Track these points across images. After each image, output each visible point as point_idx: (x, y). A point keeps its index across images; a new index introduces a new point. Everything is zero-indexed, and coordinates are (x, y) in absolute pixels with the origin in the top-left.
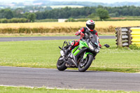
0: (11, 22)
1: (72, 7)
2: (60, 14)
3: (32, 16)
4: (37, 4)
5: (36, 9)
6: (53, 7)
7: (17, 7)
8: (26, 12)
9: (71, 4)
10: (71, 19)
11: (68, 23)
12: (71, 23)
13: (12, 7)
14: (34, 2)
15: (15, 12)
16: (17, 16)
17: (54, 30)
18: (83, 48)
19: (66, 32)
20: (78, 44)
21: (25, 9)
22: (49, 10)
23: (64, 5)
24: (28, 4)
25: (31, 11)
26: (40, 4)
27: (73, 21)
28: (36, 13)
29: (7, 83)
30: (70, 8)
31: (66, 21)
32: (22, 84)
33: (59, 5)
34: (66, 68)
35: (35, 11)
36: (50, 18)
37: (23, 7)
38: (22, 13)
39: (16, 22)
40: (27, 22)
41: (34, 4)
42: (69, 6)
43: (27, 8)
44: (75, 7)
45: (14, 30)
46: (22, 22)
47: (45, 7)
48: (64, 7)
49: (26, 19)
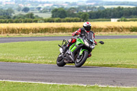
0: (64, 22)
1: (124, 7)
2: (112, 14)
3: (85, 15)
4: (90, 4)
5: (89, 8)
6: (106, 7)
7: (71, 7)
8: (79, 12)
9: (124, 4)
10: (123, 18)
11: (121, 22)
12: (123, 22)
13: (65, 7)
14: (87, 2)
15: (69, 11)
16: (70, 16)
17: (106, 30)
18: (79, 44)
19: (119, 31)
20: (75, 41)
21: (78, 8)
22: (102, 10)
23: (117, 5)
24: (81, 4)
25: (84, 11)
26: (93, 4)
27: (125, 21)
28: (89, 13)
29: (60, 82)
30: (123, 8)
31: (119, 21)
32: (75, 82)
33: (111, 5)
34: (65, 64)
35: (88, 11)
36: (103, 17)
37: (77, 6)
38: (76, 12)
39: (69, 21)
40: (80, 21)
41: (87, 4)
42: (121, 6)
43: (80, 7)
44: (127, 7)
45: (67, 29)
46: (76, 21)
47: (98, 7)
48: (116, 7)
49: (79, 19)
